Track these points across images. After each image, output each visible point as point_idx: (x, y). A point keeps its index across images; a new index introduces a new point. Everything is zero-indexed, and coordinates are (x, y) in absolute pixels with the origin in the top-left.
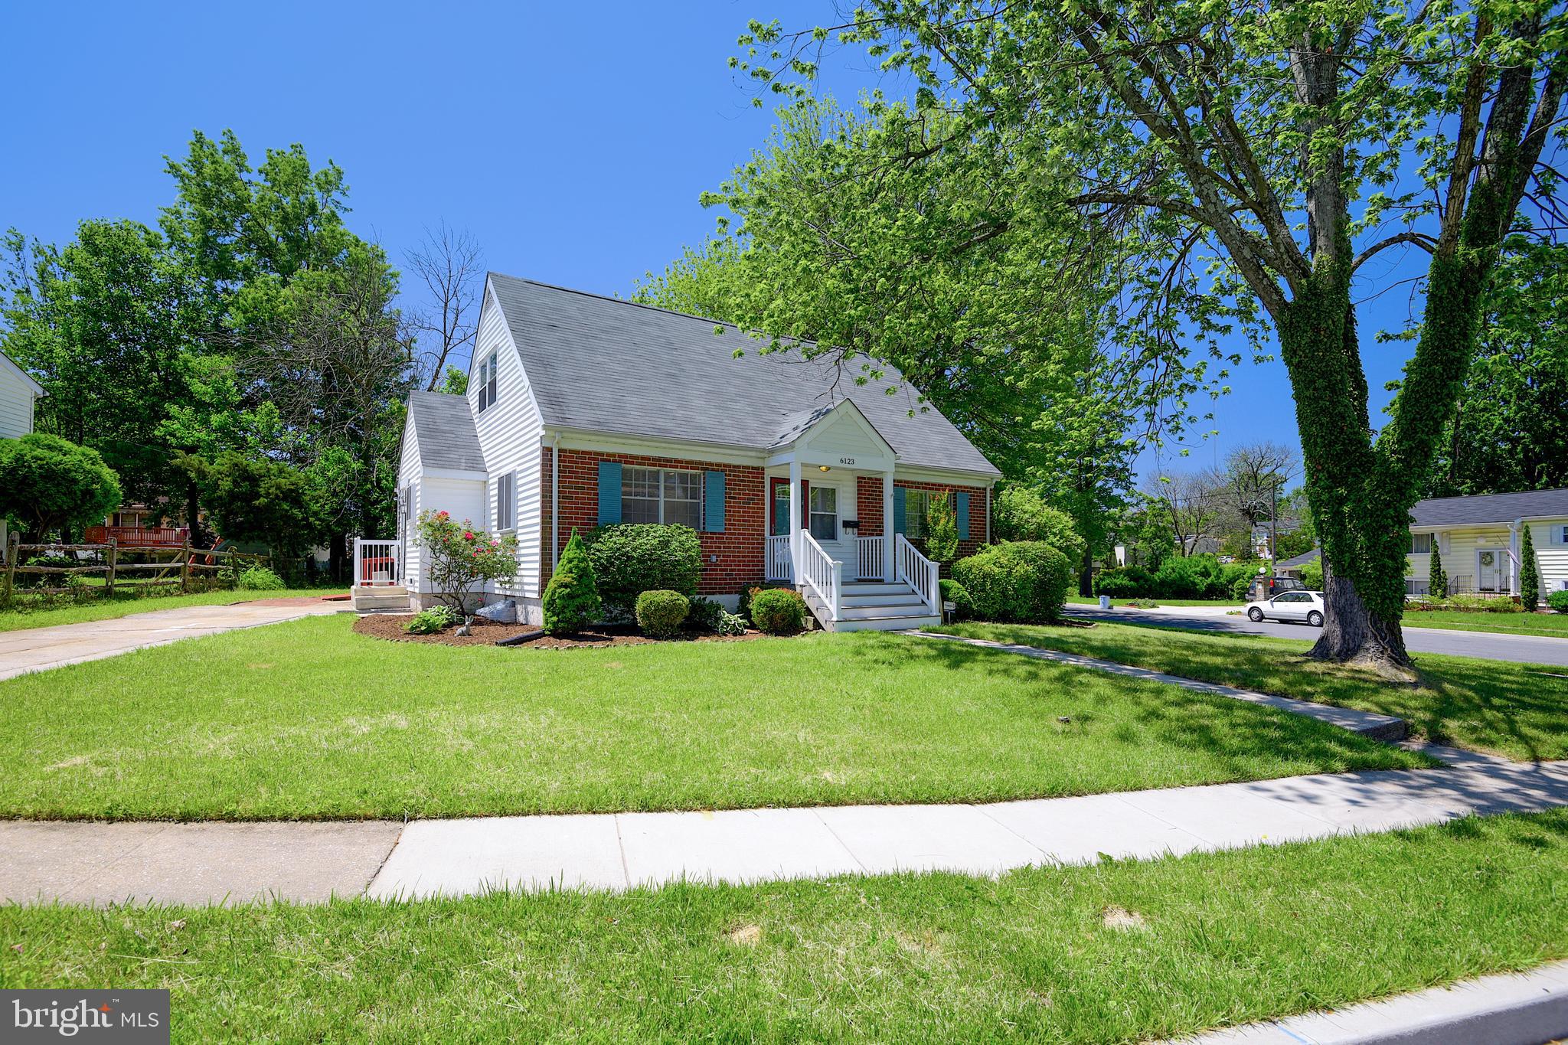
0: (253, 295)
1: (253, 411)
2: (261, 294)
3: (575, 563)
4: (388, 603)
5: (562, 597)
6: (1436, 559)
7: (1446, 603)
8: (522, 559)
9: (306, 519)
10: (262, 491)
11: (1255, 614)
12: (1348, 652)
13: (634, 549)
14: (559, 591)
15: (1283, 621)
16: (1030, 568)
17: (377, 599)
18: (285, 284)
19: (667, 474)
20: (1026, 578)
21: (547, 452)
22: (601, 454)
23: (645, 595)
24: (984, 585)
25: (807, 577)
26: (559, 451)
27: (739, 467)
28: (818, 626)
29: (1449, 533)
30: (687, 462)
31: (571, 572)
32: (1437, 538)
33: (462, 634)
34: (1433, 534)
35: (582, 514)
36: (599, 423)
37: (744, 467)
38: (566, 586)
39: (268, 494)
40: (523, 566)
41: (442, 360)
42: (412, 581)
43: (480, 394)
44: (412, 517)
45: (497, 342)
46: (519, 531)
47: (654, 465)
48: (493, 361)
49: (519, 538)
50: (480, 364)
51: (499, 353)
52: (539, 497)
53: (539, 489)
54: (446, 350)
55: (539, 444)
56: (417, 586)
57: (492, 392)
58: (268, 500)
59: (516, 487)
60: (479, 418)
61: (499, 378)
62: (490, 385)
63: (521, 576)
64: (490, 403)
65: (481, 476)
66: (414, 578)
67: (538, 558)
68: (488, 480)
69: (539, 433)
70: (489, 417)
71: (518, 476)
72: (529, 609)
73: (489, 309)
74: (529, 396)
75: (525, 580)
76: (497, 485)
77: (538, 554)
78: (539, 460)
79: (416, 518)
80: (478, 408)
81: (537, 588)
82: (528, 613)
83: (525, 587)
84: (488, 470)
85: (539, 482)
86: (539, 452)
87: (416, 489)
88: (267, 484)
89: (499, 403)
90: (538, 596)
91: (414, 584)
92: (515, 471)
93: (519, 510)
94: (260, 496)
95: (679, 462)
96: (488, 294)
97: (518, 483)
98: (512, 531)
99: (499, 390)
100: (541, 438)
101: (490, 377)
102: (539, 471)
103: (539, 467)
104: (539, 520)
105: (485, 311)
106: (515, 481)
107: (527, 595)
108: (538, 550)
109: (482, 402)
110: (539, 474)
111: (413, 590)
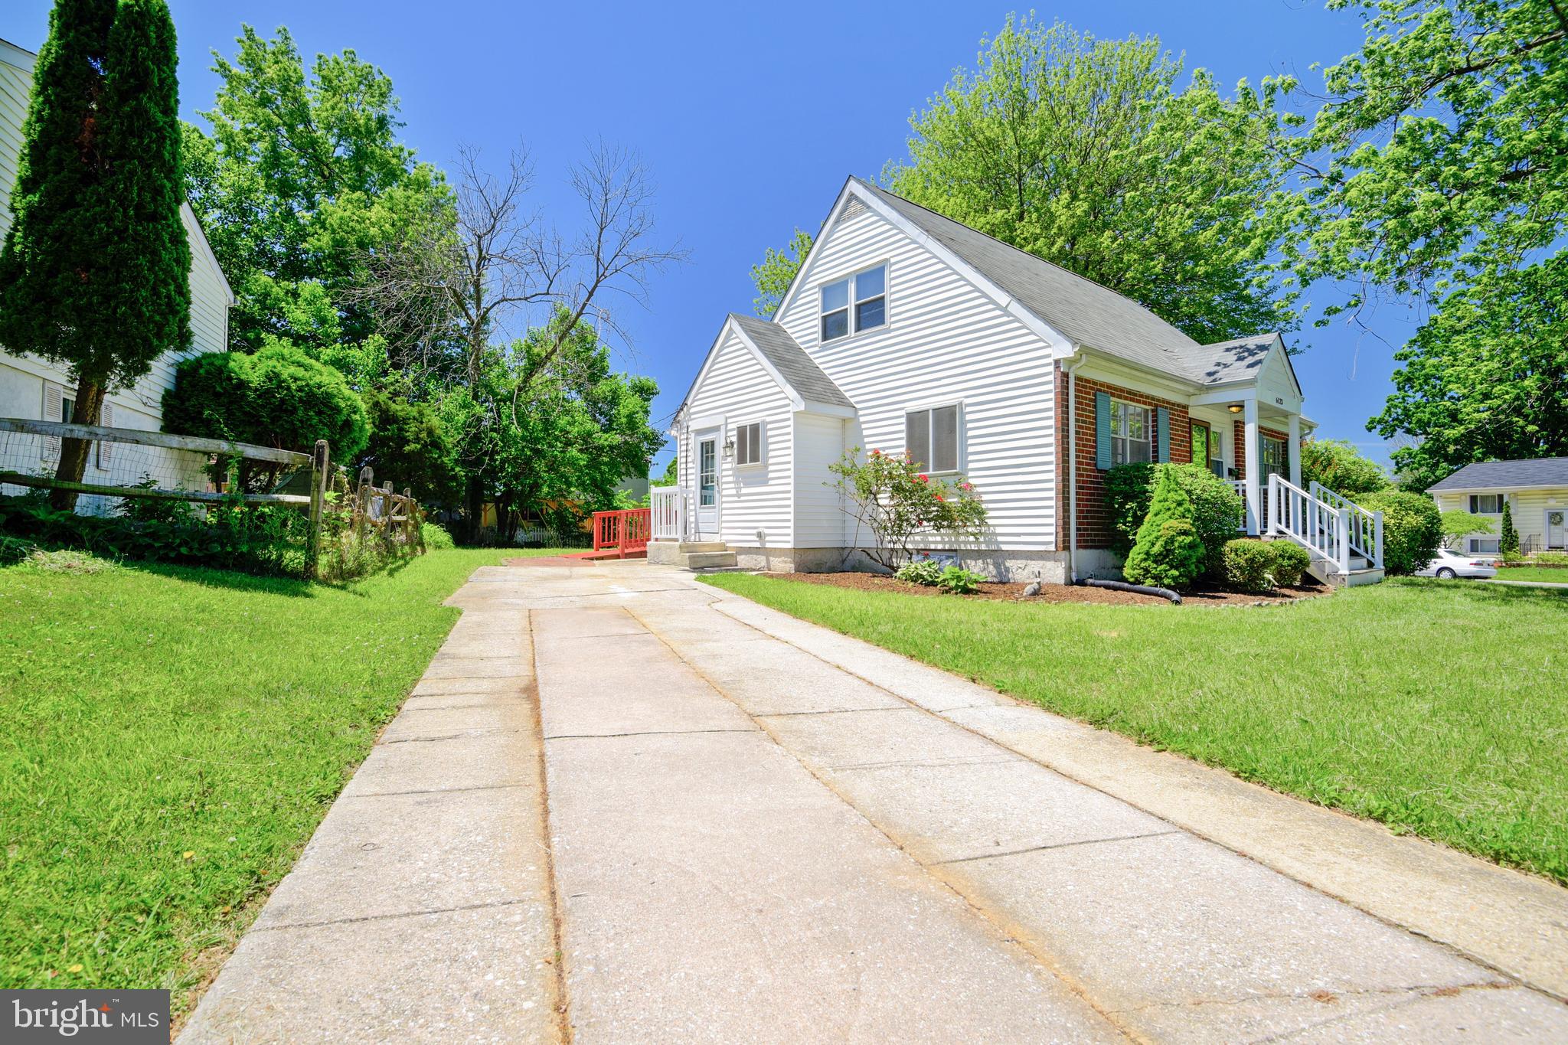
2: (348, 213)
4: (717, 561)
6: (1507, 519)
8: (990, 506)
10: (410, 435)
14: (1181, 538)
17: (707, 556)
21: (1064, 379)
22: (1095, 383)
23: (1228, 544)
25: (1283, 527)
26: (1078, 378)
27: (1174, 404)
29: (1516, 495)
30: (1146, 397)
32: (1506, 498)
33: (1035, 594)
35: (1087, 452)
36: (1100, 347)
37: (1179, 405)
38: (1185, 533)
39: (417, 440)
40: (989, 514)
41: (591, 294)
42: (759, 535)
43: (824, 318)
44: (755, 458)
45: (887, 256)
46: (971, 474)
47: (1126, 398)
48: (873, 277)
49: (972, 481)
50: (819, 285)
51: (893, 268)
52: (1052, 431)
53: (1052, 422)
54: (598, 281)
55: (1051, 368)
56: (784, 538)
57: (872, 313)
58: (419, 446)
59: (964, 423)
60: (823, 348)
61: (894, 297)
62: (858, 307)
63: (989, 526)
64: (858, 329)
65: (847, 412)
66: (767, 531)
67: (1052, 503)
68: (857, 417)
69: (1049, 356)
70: (856, 344)
71: (968, 409)
72: (1009, 563)
73: (849, 218)
74: (1009, 314)
75: (999, 530)
76: (904, 420)
77: (1050, 499)
78: (1051, 387)
79: (771, 461)
80: (816, 336)
81: (1052, 538)
82: (1007, 570)
83: (1000, 539)
84: (857, 406)
85: (1052, 414)
86: (1051, 378)
87: (769, 426)
88: (412, 428)
89: (893, 326)
90: (1052, 548)
91: (767, 538)
92: (961, 404)
93: (971, 449)
94: (409, 441)
95: (1141, 396)
96: (849, 201)
97: (968, 417)
98: (956, 474)
99: (894, 311)
100: (1057, 362)
101: (858, 298)
102: (1048, 401)
103: (1052, 395)
104: (1052, 458)
105: (837, 222)
106: (963, 414)
107: (1004, 547)
108: (1052, 494)
109: (832, 327)
110: (1052, 404)
111: (758, 545)
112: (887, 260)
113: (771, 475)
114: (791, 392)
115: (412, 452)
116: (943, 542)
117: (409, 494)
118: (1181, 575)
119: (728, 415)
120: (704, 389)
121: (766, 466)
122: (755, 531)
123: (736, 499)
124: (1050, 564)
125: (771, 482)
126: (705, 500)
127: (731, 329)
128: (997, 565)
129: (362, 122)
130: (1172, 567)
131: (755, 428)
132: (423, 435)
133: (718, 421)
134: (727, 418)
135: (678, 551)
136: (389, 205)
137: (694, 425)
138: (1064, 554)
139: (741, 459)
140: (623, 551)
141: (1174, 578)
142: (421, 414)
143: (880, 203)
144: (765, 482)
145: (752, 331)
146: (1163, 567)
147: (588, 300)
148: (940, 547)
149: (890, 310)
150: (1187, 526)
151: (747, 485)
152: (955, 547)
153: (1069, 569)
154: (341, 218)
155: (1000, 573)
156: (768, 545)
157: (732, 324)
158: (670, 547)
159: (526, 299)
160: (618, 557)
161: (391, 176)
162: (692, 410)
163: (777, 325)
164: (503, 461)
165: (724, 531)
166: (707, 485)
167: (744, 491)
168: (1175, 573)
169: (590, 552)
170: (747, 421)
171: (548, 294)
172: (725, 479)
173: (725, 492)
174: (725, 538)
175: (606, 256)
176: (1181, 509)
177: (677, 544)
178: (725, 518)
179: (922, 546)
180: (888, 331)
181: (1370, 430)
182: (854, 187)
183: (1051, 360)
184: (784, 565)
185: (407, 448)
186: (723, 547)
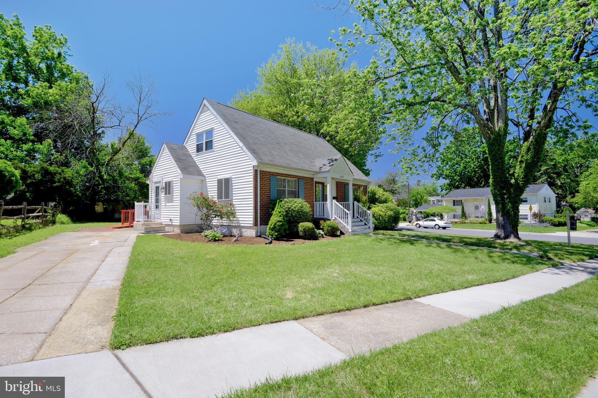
0: (36, 91)
1: (41, 144)
2: (40, 91)
3: (282, 213)
4: (157, 229)
5: (279, 226)
6: (463, 208)
7: (467, 221)
8: (237, 211)
9: (75, 192)
10: (56, 180)
11: (418, 226)
12: (507, 237)
13: (295, 208)
14: (278, 223)
15: (425, 228)
16: (392, 213)
17: (152, 227)
18: (51, 87)
19: (288, 180)
20: (390, 216)
21: (256, 171)
22: (270, 172)
23: (301, 224)
24: (379, 218)
25: (336, 217)
26: (260, 171)
27: (307, 178)
28: (342, 233)
29: (466, 200)
30: (294, 176)
31: (281, 216)
32: (463, 201)
33: (236, 241)
34: (461, 200)
35: (266, 194)
36: (272, 161)
37: (309, 178)
38: (280, 221)
39: (59, 182)
40: (237, 214)
41: (136, 127)
42: (170, 220)
43: (197, 145)
44: (169, 194)
45: (213, 126)
46: (234, 201)
47: (285, 177)
48: (210, 132)
49: (234, 203)
50: (196, 133)
51: (215, 131)
52: (252, 188)
53: (252, 185)
54: (138, 122)
55: (252, 168)
56: (177, 222)
57: (209, 145)
58: (59, 184)
59: (232, 184)
60: (197, 155)
61: (215, 140)
62: (206, 143)
63: (237, 218)
64: (206, 149)
65: (202, 178)
66: (173, 219)
67: (252, 211)
68: (205, 179)
69: (251, 164)
70: (205, 155)
71: (233, 179)
72: (243, 230)
73: (204, 112)
74: (242, 150)
75: (240, 219)
76: (216, 182)
77: (251, 209)
78: (252, 174)
79: (174, 194)
80: (195, 151)
81: (252, 222)
82: (242, 232)
83: (240, 222)
84: (206, 176)
85: (252, 182)
86: (252, 171)
87: (174, 182)
88: (58, 177)
89: (215, 150)
90: (252, 225)
91: (173, 221)
92: (231, 177)
93: (234, 193)
94: (56, 182)
95: (292, 176)
96: (204, 106)
97: (233, 182)
98: (230, 200)
99: (215, 145)
100: (254, 166)
101: (206, 140)
102: (251, 179)
103: (252, 177)
104: (252, 197)
105: (201, 113)
106: (232, 181)
107: (241, 225)
108: (252, 208)
109: (199, 149)
110: (252, 180)
111: (170, 223)
112: (213, 128)
113: (174, 199)
114: (179, 171)
115: (56, 186)
116: (226, 223)
117: (43, 205)
118: (278, 234)
119: (163, 177)
120: (157, 168)
121: (173, 196)
122: (169, 219)
123: (165, 207)
124: (252, 230)
125: (174, 202)
126: (157, 207)
127: (164, 147)
128: (240, 230)
129: (50, 54)
130: (276, 232)
131: (169, 183)
132: (62, 180)
133: (160, 180)
134: (163, 179)
135: (141, 225)
136: (59, 88)
137: (154, 180)
138: (255, 227)
139: (166, 194)
140: (130, 225)
141: (276, 235)
142: (63, 171)
143: (212, 108)
144: (172, 202)
145: (171, 149)
146: (273, 232)
147: (135, 129)
148: (226, 224)
149: (215, 144)
150: (280, 219)
151: (168, 202)
152: (230, 224)
153: (257, 232)
154: (37, 93)
155: (240, 233)
156: (173, 224)
157: (165, 146)
158: (139, 224)
159: (111, 127)
160: (128, 227)
161: (63, 76)
162: (154, 175)
163: (185, 146)
164: (102, 188)
165: (162, 218)
166: (157, 201)
167: (167, 204)
168: (276, 234)
169: (119, 224)
170: (167, 180)
171: (119, 126)
172: (162, 200)
173: (162, 205)
174: (162, 220)
175: (141, 114)
176: (280, 214)
177: (141, 223)
178: (162, 214)
179: (221, 224)
180: (214, 151)
181: (432, 177)
182: (205, 102)
183: (252, 166)
184: (177, 231)
185: (55, 185)
186: (161, 224)
